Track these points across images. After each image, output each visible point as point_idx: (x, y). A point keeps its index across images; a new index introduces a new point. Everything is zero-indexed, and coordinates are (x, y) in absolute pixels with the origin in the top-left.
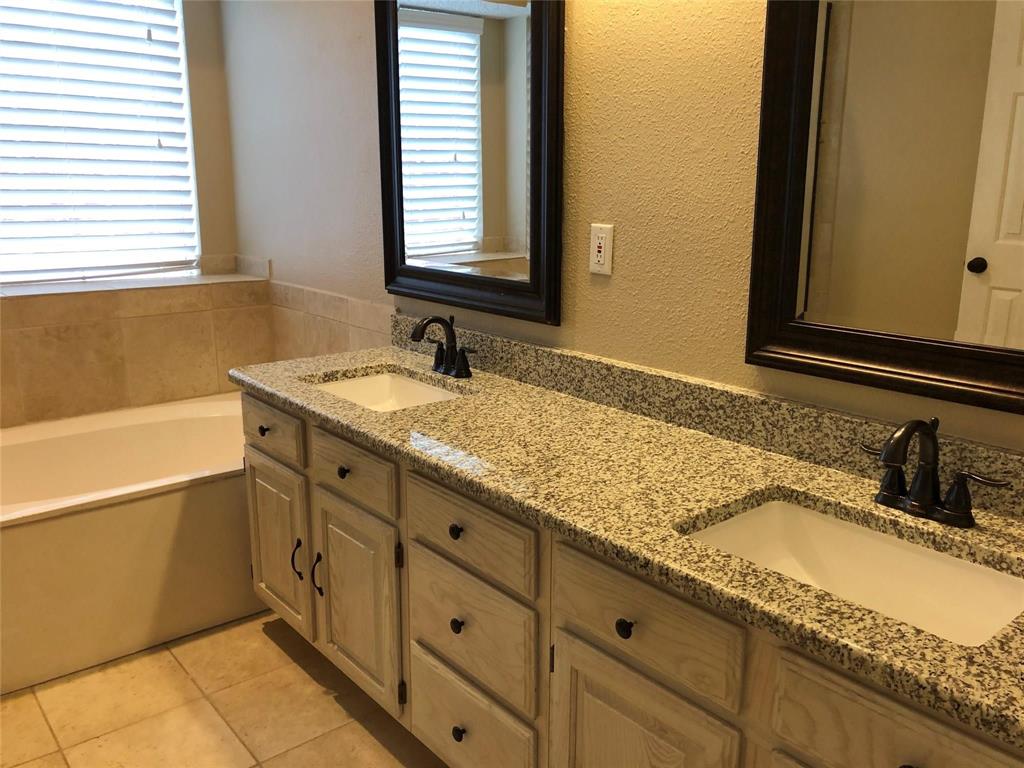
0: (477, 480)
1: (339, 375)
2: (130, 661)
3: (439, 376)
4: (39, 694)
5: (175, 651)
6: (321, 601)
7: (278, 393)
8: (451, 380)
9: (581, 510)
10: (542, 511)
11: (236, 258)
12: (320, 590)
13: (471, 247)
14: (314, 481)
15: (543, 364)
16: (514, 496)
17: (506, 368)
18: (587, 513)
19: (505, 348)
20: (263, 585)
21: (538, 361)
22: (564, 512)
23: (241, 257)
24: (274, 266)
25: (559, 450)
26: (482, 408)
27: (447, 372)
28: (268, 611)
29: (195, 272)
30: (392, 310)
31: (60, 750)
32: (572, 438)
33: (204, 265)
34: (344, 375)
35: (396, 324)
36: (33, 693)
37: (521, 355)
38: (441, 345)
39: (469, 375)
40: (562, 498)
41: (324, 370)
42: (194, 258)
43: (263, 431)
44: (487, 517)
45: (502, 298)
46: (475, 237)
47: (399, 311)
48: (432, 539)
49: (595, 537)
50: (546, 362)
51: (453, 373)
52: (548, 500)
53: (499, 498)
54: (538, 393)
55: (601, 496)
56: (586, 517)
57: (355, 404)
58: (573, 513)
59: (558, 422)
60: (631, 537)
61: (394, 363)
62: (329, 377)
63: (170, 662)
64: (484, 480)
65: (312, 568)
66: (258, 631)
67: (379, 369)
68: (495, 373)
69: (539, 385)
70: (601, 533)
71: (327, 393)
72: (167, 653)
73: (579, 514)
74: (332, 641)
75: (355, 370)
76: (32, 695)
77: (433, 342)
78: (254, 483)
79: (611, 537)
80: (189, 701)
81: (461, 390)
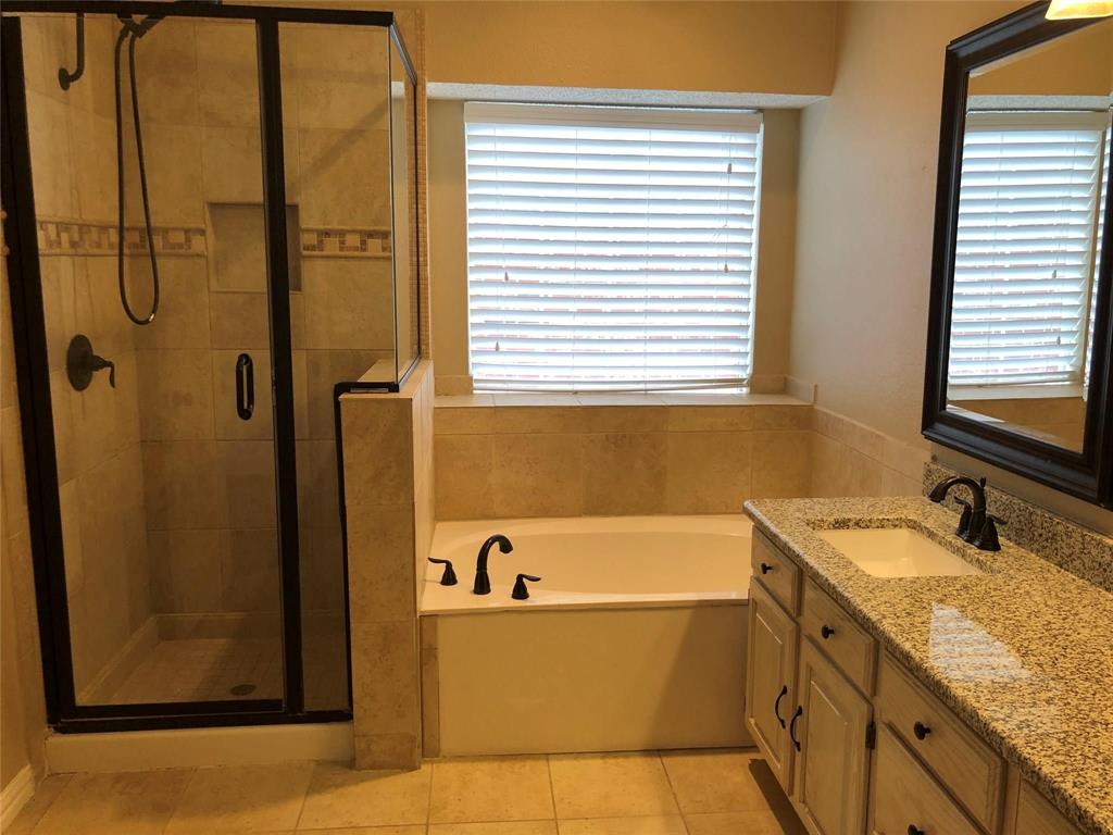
0: (945, 682)
1: (850, 524)
2: (627, 757)
3: (960, 542)
4: (552, 763)
5: (667, 760)
6: (799, 756)
7: (781, 536)
8: (973, 550)
9: (1057, 753)
10: (1007, 740)
11: (786, 379)
12: (798, 744)
13: (1066, 376)
14: (805, 632)
15: (1089, 553)
16: (980, 712)
17: (1044, 547)
18: (1061, 758)
19: (1045, 525)
20: (752, 721)
21: (1084, 549)
22: (1033, 748)
23: (790, 378)
24: (820, 390)
25: (1067, 669)
26: (993, 593)
27: (970, 540)
28: (754, 748)
29: (745, 390)
30: (928, 459)
31: (556, 819)
32: (1093, 657)
33: (755, 384)
34: (857, 524)
35: (929, 473)
36: (548, 760)
37: (1065, 537)
38: (968, 508)
39: (996, 547)
40: (1039, 732)
41: (836, 516)
42: (744, 377)
43: (765, 569)
44: (955, 726)
45: (1048, 466)
46: (1071, 365)
47: (934, 458)
48: (900, 728)
49: (1059, 790)
50: (1094, 552)
51: (977, 543)
52: (1020, 729)
53: (964, 710)
54: (1078, 587)
55: (1093, 742)
56: (1057, 763)
57: (851, 563)
58: (1043, 753)
59: (1085, 632)
60: (1102, 802)
61: (915, 518)
62: (841, 524)
63: (659, 770)
64: (954, 685)
65: (794, 719)
66: (743, 765)
67: (897, 523)
68: (1032, 551)
69: (1082, 578)
70: (1068, 787)
71: (828, 544)
72: (658, 760)
73: (1050, 756)
74: (804, 802)
75: (870, 521)
76: (545, 762)
77: (960, 502)
78: (755, 618)
79: (1077, 796)
80: (666, 814)
81: (981, 565)
